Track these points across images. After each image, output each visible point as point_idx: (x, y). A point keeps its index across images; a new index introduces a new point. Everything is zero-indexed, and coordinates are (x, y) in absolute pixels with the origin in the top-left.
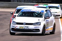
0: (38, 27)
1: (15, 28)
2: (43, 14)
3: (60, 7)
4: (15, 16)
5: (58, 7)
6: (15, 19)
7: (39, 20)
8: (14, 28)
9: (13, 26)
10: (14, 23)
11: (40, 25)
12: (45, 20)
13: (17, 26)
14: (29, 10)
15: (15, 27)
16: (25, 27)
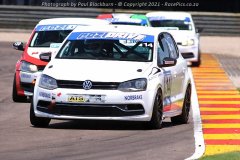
0: (140, 97)
1: (53, 101)
2: (152, 49)
3: (192, 23)
4: (47, 57)
5: (186, 23)
6: (50, 67)
7: (140, 71)
8: (50, 100)
9: (43, 94)
10: (45, 81)
11: (145, 88)
12: (159, 71)
13: (59, 95)
14: (100, 33)
15: (53, 98)
16: (88, 97)
